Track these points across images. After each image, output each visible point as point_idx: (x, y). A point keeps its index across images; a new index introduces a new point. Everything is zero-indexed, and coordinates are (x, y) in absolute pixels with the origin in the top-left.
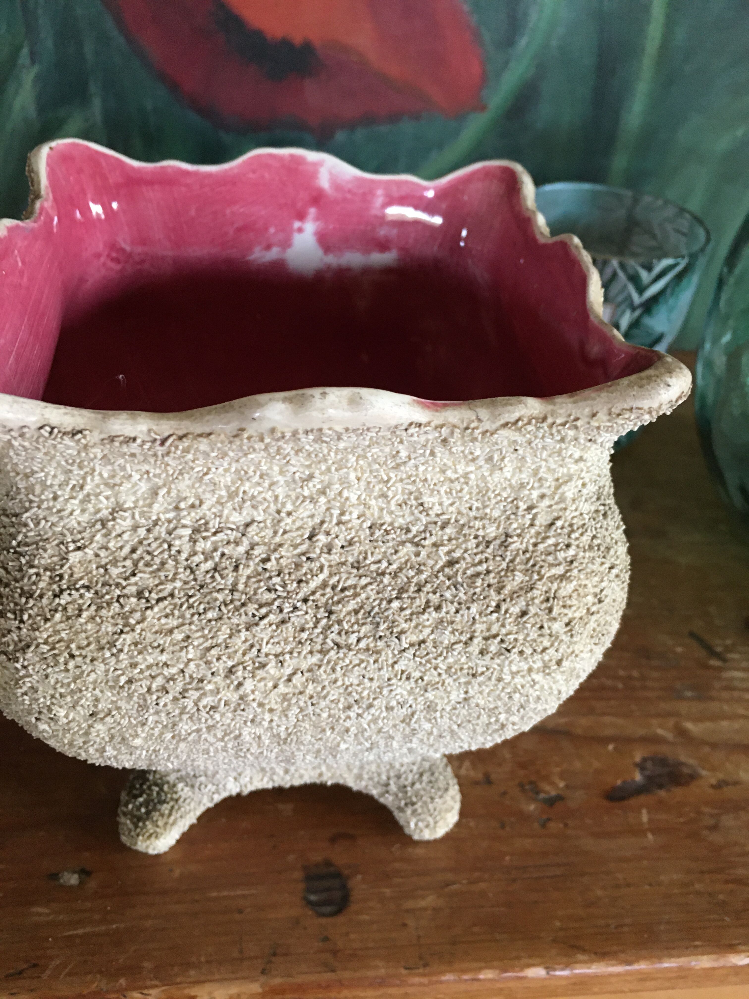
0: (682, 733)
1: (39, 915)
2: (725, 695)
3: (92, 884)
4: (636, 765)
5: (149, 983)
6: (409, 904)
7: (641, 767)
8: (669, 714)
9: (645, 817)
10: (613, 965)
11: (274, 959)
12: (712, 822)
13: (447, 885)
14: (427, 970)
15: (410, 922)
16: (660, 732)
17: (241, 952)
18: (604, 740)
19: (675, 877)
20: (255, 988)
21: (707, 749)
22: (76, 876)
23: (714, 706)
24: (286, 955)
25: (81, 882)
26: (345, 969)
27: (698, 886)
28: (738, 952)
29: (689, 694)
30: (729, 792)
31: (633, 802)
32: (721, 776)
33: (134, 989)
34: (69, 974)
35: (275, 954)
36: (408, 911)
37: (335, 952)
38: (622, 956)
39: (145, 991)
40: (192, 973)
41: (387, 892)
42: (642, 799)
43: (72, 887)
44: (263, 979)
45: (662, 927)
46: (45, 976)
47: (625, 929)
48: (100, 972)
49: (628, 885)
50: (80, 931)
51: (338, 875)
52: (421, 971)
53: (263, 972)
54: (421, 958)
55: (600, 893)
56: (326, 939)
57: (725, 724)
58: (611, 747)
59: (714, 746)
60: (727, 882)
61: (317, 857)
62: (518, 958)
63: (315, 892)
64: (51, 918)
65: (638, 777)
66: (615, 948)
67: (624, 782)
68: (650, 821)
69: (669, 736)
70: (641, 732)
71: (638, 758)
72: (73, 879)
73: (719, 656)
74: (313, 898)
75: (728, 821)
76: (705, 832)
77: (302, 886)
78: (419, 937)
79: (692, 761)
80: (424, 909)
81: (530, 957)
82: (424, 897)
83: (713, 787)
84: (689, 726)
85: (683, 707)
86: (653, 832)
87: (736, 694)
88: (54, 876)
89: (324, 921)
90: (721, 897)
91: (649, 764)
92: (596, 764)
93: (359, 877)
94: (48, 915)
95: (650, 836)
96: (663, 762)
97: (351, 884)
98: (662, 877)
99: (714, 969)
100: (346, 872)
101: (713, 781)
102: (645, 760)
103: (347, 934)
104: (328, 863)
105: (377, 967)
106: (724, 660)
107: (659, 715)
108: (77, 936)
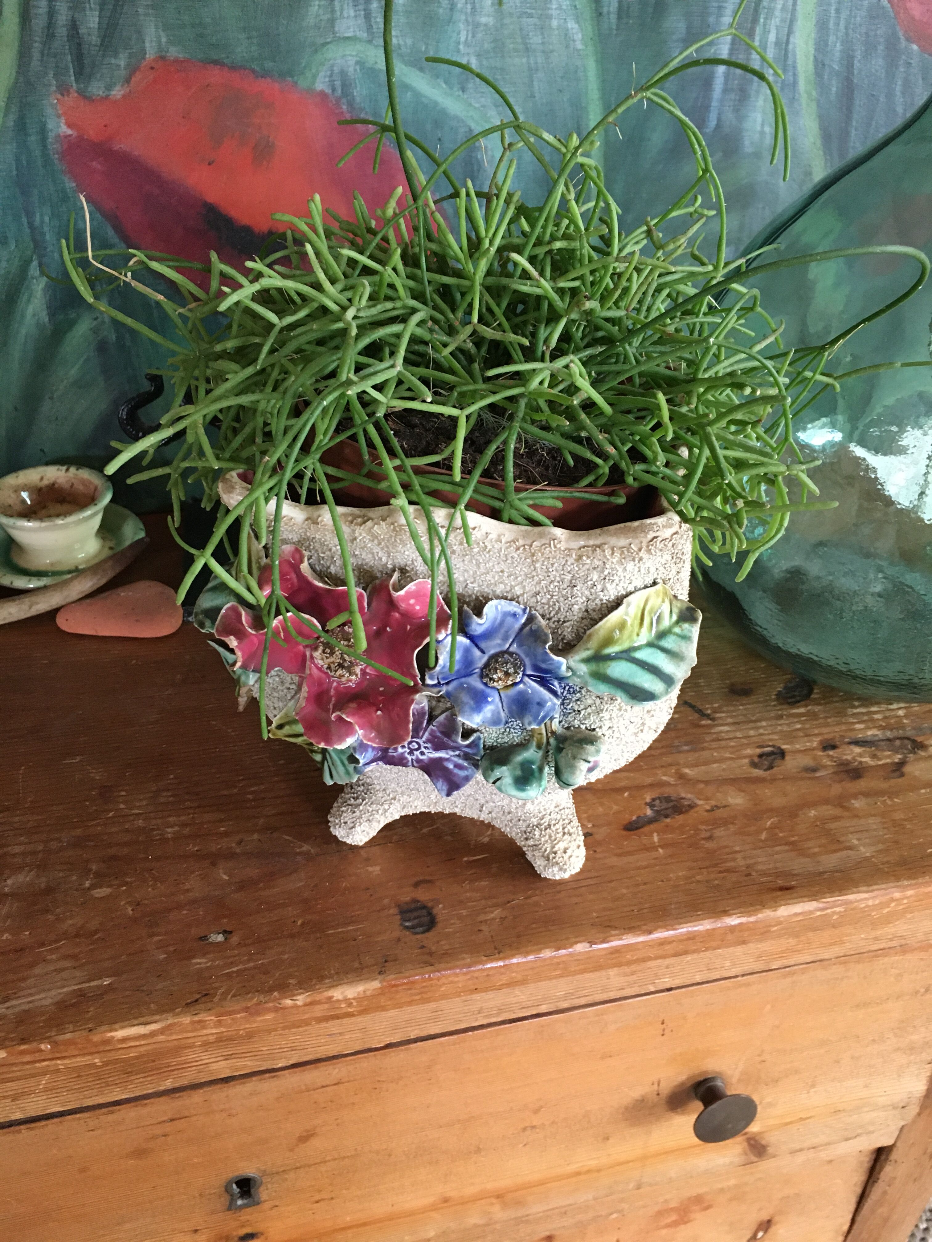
0: (681, 777)
1: (200, 964)
2: (714, 745)
3: (235, 939)
4: (646, 804)
5: (296, 992)
6: (482, 917)
7: (651, 805)
8: (671, 765)
9: (656, 838)
10: (639, 935)
11: (387, 964)
12: (708, 834)
13: (509, 902)
14: (501, 955)
15: (484, 927)
16: (664, 778)
17: (360, 963)
18: (621, 790)
19: (680, 874)
20: (375, 984)
21: (702, 786)
22: (221, 935)
23: (706, 754)
24: (395, 960)
25: (226, 939)
26: (440, 963)
27: (698, 878)
28: (730, 915)
29: (686, 748)
30: (719, 813)
31: (646, 829)
32: (713, 803)
33: (286, 998)
34: (234, 996)
35: (386, 961)
36: (481, 922)
37: (431, 954)
38: (644, 928)
39: (295, 998)
40: (327, 981)
41: (464, 912)
42: (652, 827)
43: (219, 943)
44: (380, 977)
45: (673, 907)
46: (216, 999)
47: (645, 911)
48: (258, 991)
49: (645, 884)
50: (235, 969)
51: (424, 907)
52: (497, 956)
53: (380, 973)
54: (496, 949)
55: (624, 891)
56: (423, 947)
57: (715, 765)
58: (626, 794)
59: (706, 783)
60: (721, 872)
61: (406, 898)
62: (567, 939)
63: (408, 921)
64: (209, 964)
65: (649, 812)
66: (639, 923)
67: (638, 817)
68: (660, 840)
69: (672, 780)
70: (649, 780)
71: (648, 800)
72: (220, 938)
73: (708, 717)
74: (407, 924)
75: (719, 832)
76: (703, 842)
77: (399, 917)
78: (492, 937)
79: (689, 796)
80: (494, 919)
81: (576, 937)
82: (492, 912)
83: (708, 811)
84: (687, 770)
85: (681, 758)
86: (662, 847)
87: (723, 743)
88: (204, 938)
89: (419, 936)
90: (716, 882)
91: (657, 802)
92: (615, 808)
93: (441, 906)
94: (206, 963)
95: (660, 850)
96: (668, 799)
97: (435, 911)
98: (671, 875)
99: (713, 929)
100: (430, 905)
101: (708, 808)
102: (653, 800)
103: (438, 942)
104: (415, 901)
105: (464, 959)
106: (713, 719)
107: (662, 767)
108: (233, 972)
